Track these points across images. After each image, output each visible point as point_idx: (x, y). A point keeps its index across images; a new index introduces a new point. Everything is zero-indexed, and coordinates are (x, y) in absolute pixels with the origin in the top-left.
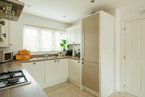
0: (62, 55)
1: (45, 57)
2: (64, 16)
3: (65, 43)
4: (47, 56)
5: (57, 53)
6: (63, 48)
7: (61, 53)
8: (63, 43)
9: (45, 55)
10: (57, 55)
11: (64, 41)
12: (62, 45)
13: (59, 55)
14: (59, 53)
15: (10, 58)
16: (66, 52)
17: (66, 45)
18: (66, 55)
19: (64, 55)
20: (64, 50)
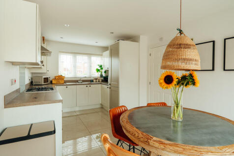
0: (97, 81)
1: (79, 82)
3: (102, 69)
4: (82, 81)
5: (92, 79)
6: (100, 73)
7: (96, 79)
8: (100, 68)
9: (79, 80)
10: (92, 81)
11: (100, 66)
12: (98, 70)
13: (95, 81)
15: (48, 82)
16: (102, 78)
17: (103, 71)
18: (102, 81)
19: (100, 81)
20: (101, 76)
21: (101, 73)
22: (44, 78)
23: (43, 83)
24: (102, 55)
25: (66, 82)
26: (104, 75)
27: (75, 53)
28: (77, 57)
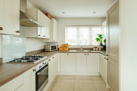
0: (97, 49)
1: (80, 50)
2: (95, 12)
3: (101, 38)
4: (82, 49)
5: (92, 47)
6: (99, 42)
7: (96, 48)
8: (99, 38)
9: (81, 48)
10: (92, 49)
11: (100, 36)
12: (98, 39)
13: (94, 49)
14: (94, 47)
15: (55, 49)
16: (102, 47)
17: (103, 40)
18: (102, 50)
19: (100, 49)
20: (101, 45)
21: (101, 42)
22: (51, 46)
23: (51, 50)
24: (101, 25)
25: (69, 49)
26: (103, 43)
27: (78, 26)
28: (80, 28)
